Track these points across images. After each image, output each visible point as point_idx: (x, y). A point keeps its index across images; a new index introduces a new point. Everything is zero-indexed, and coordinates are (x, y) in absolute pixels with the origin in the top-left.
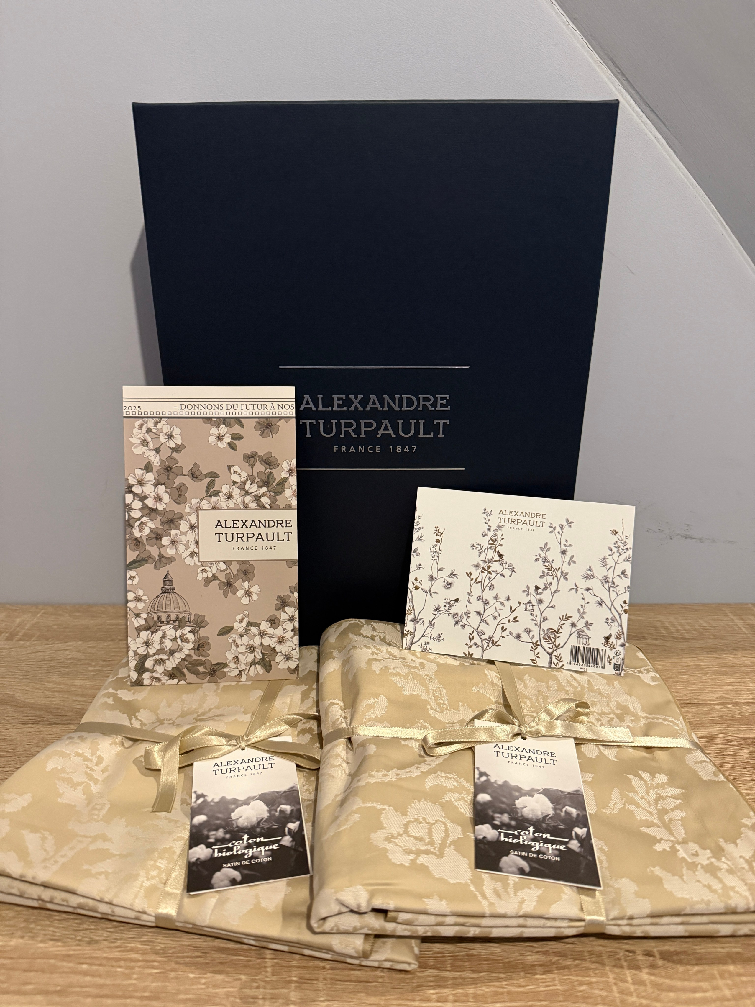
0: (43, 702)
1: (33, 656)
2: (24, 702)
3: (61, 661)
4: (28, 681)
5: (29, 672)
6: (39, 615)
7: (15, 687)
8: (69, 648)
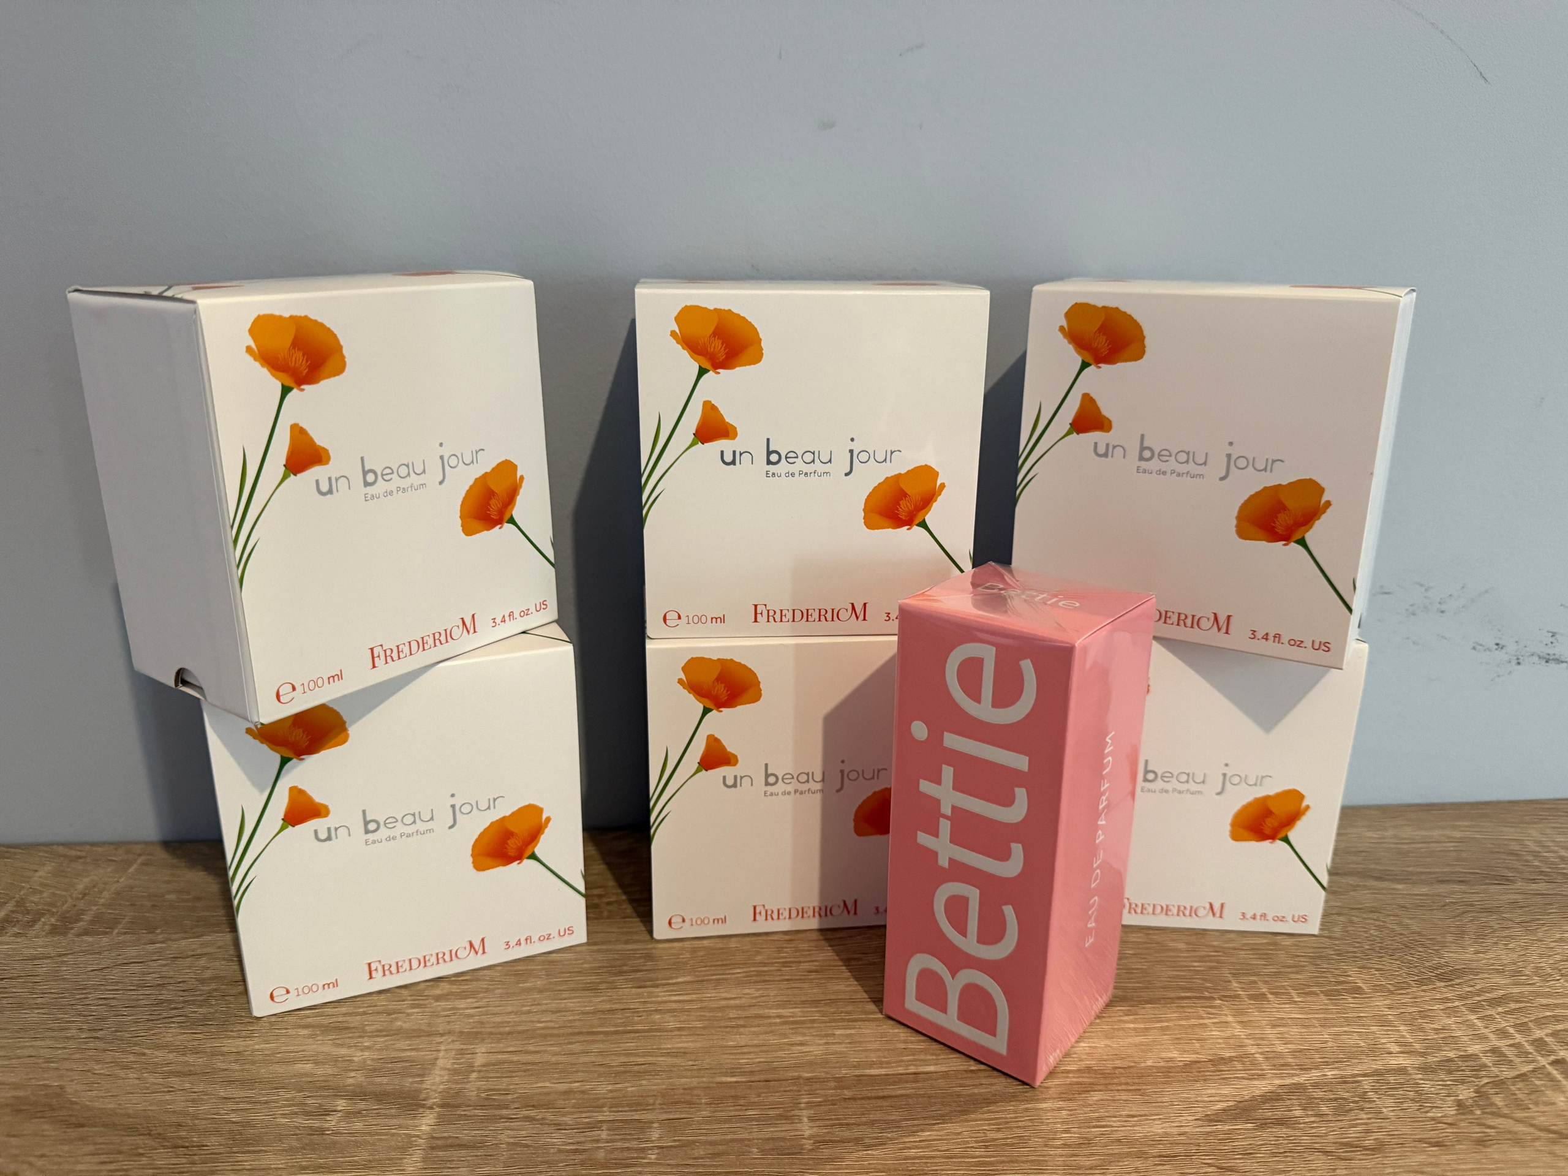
0: (140, 1107)
1: (115, 974)
2: (89, 1108)
3: (183, 986)
4: (100, 1044)
5: (103, 1019)
6: (131, 870)
7: (67, 1065)
8: (206, 950)
